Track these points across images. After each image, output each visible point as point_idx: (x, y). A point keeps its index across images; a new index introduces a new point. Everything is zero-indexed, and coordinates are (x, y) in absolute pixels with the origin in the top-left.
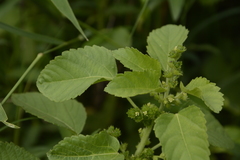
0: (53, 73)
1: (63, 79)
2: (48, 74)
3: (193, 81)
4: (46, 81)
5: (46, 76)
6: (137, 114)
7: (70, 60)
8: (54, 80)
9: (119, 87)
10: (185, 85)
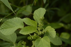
0: (4, 26)
1: (8, 28)
2: (3, 27)
3: (47, 27)
4: (3, 29)
5: (2, 27)
6: (30, 38)
7: (9, 22)
8: (5, 28)
9: (24, 31)
10: (44, 29)
